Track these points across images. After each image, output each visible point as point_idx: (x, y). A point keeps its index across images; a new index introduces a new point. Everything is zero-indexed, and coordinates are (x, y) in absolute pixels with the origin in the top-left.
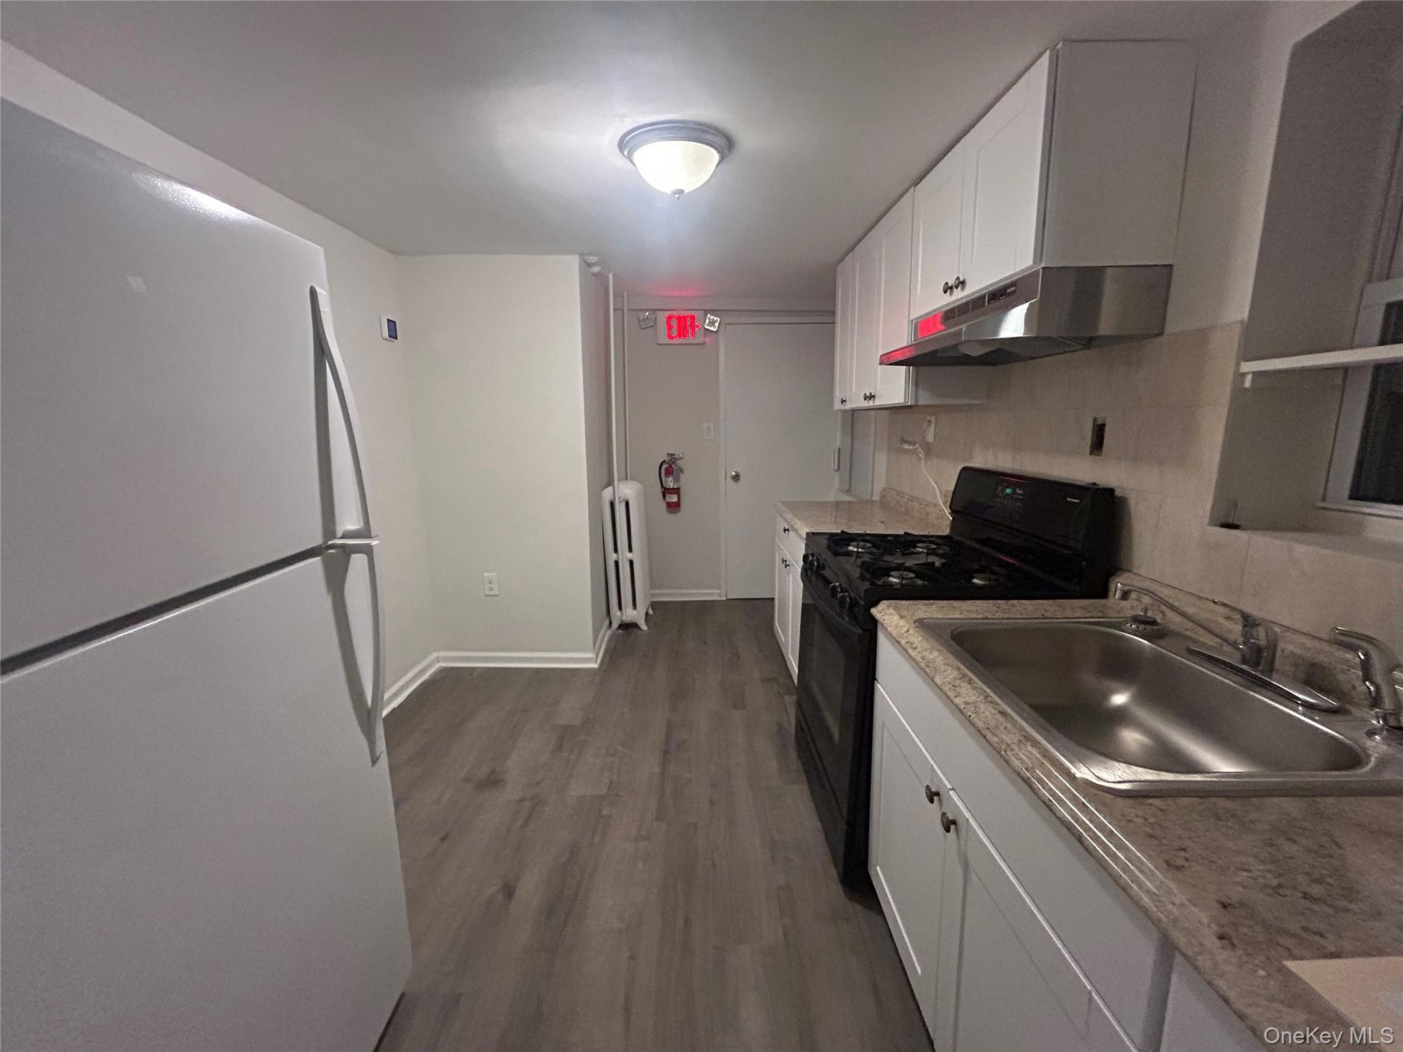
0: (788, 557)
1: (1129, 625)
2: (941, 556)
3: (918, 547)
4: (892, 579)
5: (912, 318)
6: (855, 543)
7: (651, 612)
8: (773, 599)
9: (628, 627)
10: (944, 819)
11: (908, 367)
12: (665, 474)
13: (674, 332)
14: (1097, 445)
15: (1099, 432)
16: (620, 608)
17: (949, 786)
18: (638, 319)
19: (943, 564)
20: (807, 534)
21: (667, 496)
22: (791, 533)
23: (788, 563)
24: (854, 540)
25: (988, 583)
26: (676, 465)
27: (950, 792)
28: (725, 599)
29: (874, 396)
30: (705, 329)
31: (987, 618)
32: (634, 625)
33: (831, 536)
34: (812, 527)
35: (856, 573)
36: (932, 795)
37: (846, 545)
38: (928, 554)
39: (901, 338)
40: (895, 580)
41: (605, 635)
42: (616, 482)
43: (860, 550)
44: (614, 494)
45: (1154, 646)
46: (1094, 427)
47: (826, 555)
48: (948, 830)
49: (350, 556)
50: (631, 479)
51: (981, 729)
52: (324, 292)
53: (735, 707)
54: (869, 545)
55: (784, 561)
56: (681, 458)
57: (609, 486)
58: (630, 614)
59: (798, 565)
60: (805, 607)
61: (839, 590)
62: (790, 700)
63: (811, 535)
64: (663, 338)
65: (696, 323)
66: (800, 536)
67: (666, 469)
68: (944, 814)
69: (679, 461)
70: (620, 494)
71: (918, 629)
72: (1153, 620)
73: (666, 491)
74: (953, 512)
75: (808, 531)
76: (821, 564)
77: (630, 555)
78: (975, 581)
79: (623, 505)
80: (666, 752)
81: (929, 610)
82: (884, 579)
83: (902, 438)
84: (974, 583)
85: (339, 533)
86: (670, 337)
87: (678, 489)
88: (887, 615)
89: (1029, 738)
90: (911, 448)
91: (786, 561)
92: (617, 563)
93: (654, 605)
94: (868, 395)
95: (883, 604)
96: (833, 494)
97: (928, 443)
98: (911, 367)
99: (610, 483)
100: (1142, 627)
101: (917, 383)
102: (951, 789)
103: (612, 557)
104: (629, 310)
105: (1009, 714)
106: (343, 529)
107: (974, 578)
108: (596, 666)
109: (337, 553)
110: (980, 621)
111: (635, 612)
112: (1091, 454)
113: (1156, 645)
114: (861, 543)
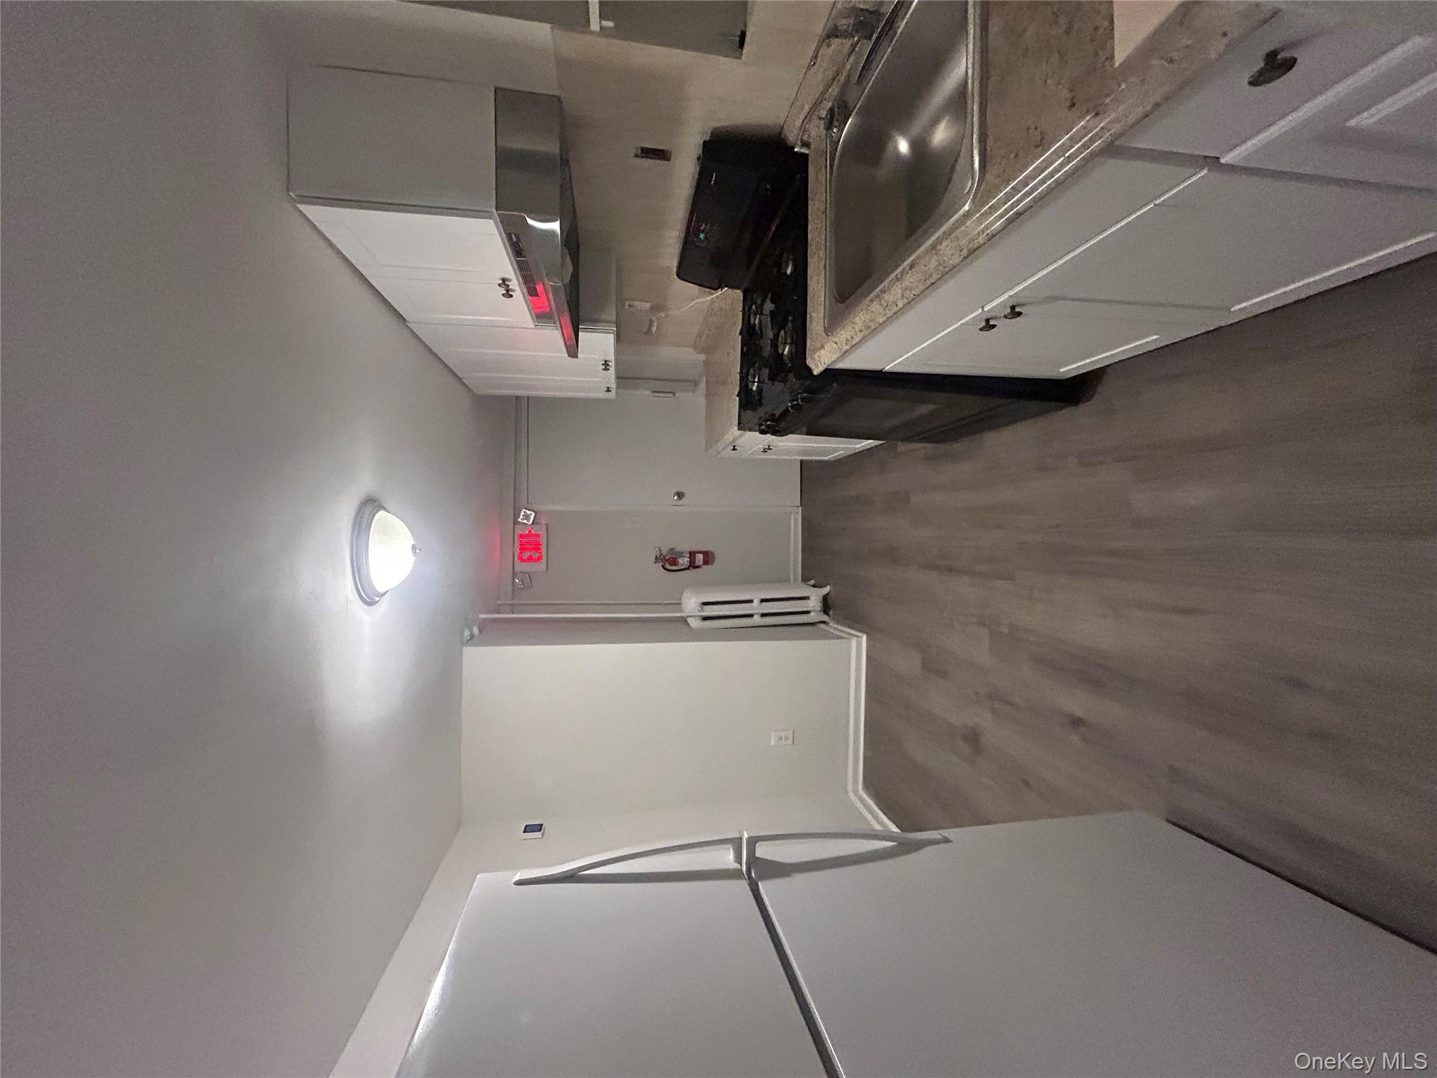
0: (761, 447)
1: (833, 134)
2: (763, 301)
3: (754, 323)
4: (786, 353)
5: (534, 327)
6: (750, 384)
7: (812, 582)
8: (802, 461)
9: (826, 605)
10: (1010, 317)
11: (580, 330)
12: (676, 565)
13: (536, 555)
14: (661, 155)
15: (647, 153)
16: (808, 612)
17: (980, 310)
18: (523, 589)
19: (772, 301)
20: (739, 429)
21: (697, 564)
22: (737, 443)
23: (767, 447)
24: (747, 386)
25: (791, 262)
26: (666, 555)
27: (985, 309)
28: (800, 508)
29: (606, 361)
30: (533, 523)
31: (825, 267)
32: (825, 600)
33: (743, 406)
34: (732, 424)
35: (779, 386)
36: (989, 326)
37: (751, 393)
38: (761, 314)
39: (553, 336)
40: (787, 349)
41: (834, 627)
42: (683, 614)
43: (756, 380)
44: (696, 616)
45: (853, 114)
46: (643, 157)
47: (761, 412)
48: (1019, 314)
49: (758, 858)
50: (680, 599)
51: (925, 287)
52: (519, 874)
53: (908, 501)
54: (751, 371)
55: (765, 451)
56: (660, 550)
57: (687, 621)
58: (814, 603)
59: (769, 438)
60: (809, 433)
61: (796, 402)
62: (902, 447)
63: (741, 425)
64: (542, 566)
65: (527, 532)
66: (741, 436)
67: (671, 565)
68: (1005, 317)
69: (663, 552)
70: (696, 610)
71: (834, 333)
72: (829, 112)
73: (693, 565)
74: (720, 287)
75: (736, 428)
76: (770, 418)
77: (756, 602)
78: (789, 272)
79: (706, 607)
80: (950, 571)
81: (816, 320)
82: (785, 358)
83: (646, 333)
84: (791, 273)
85: (737, 866)
86: (539, 559)
87: (690, 553)
88: (821, 358)
89: (934, 247)
90: (656, 324)
91: (765, 449)
92: (763, 615)
93: (805, 579)
94: (604, 367)
95: (809, 362)
96: (697, 400)
97: (651, 308)
98: (580, 327)
99: (684, 620)
100: (836, 123)
101: (595, 322)
102: (983, 310)
103: (757, 620)
104: (513, 599)
105: (912, 261)
106: (733, 862)
107: (786, 273)
108: (865, 637)
109: (755, 868)
110: (828, 273)
111: (812, 598)
112: (669, 160)
113: (853, 111)
114: (750, 378)
